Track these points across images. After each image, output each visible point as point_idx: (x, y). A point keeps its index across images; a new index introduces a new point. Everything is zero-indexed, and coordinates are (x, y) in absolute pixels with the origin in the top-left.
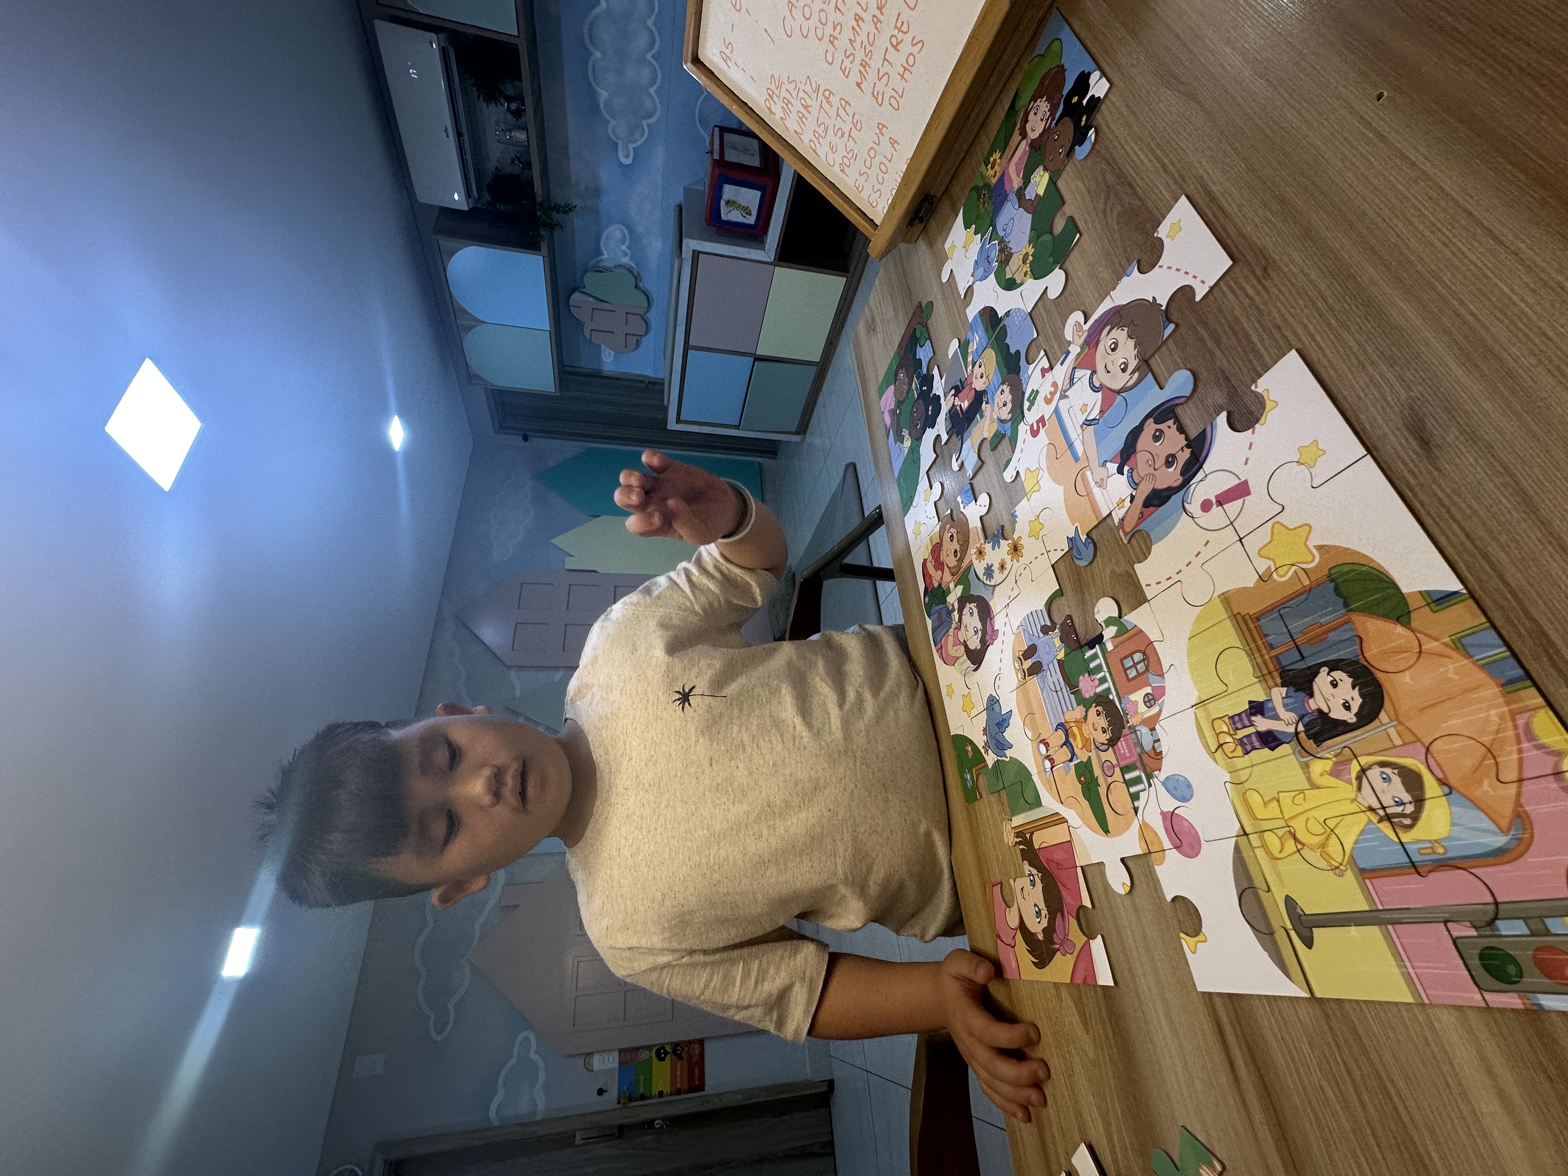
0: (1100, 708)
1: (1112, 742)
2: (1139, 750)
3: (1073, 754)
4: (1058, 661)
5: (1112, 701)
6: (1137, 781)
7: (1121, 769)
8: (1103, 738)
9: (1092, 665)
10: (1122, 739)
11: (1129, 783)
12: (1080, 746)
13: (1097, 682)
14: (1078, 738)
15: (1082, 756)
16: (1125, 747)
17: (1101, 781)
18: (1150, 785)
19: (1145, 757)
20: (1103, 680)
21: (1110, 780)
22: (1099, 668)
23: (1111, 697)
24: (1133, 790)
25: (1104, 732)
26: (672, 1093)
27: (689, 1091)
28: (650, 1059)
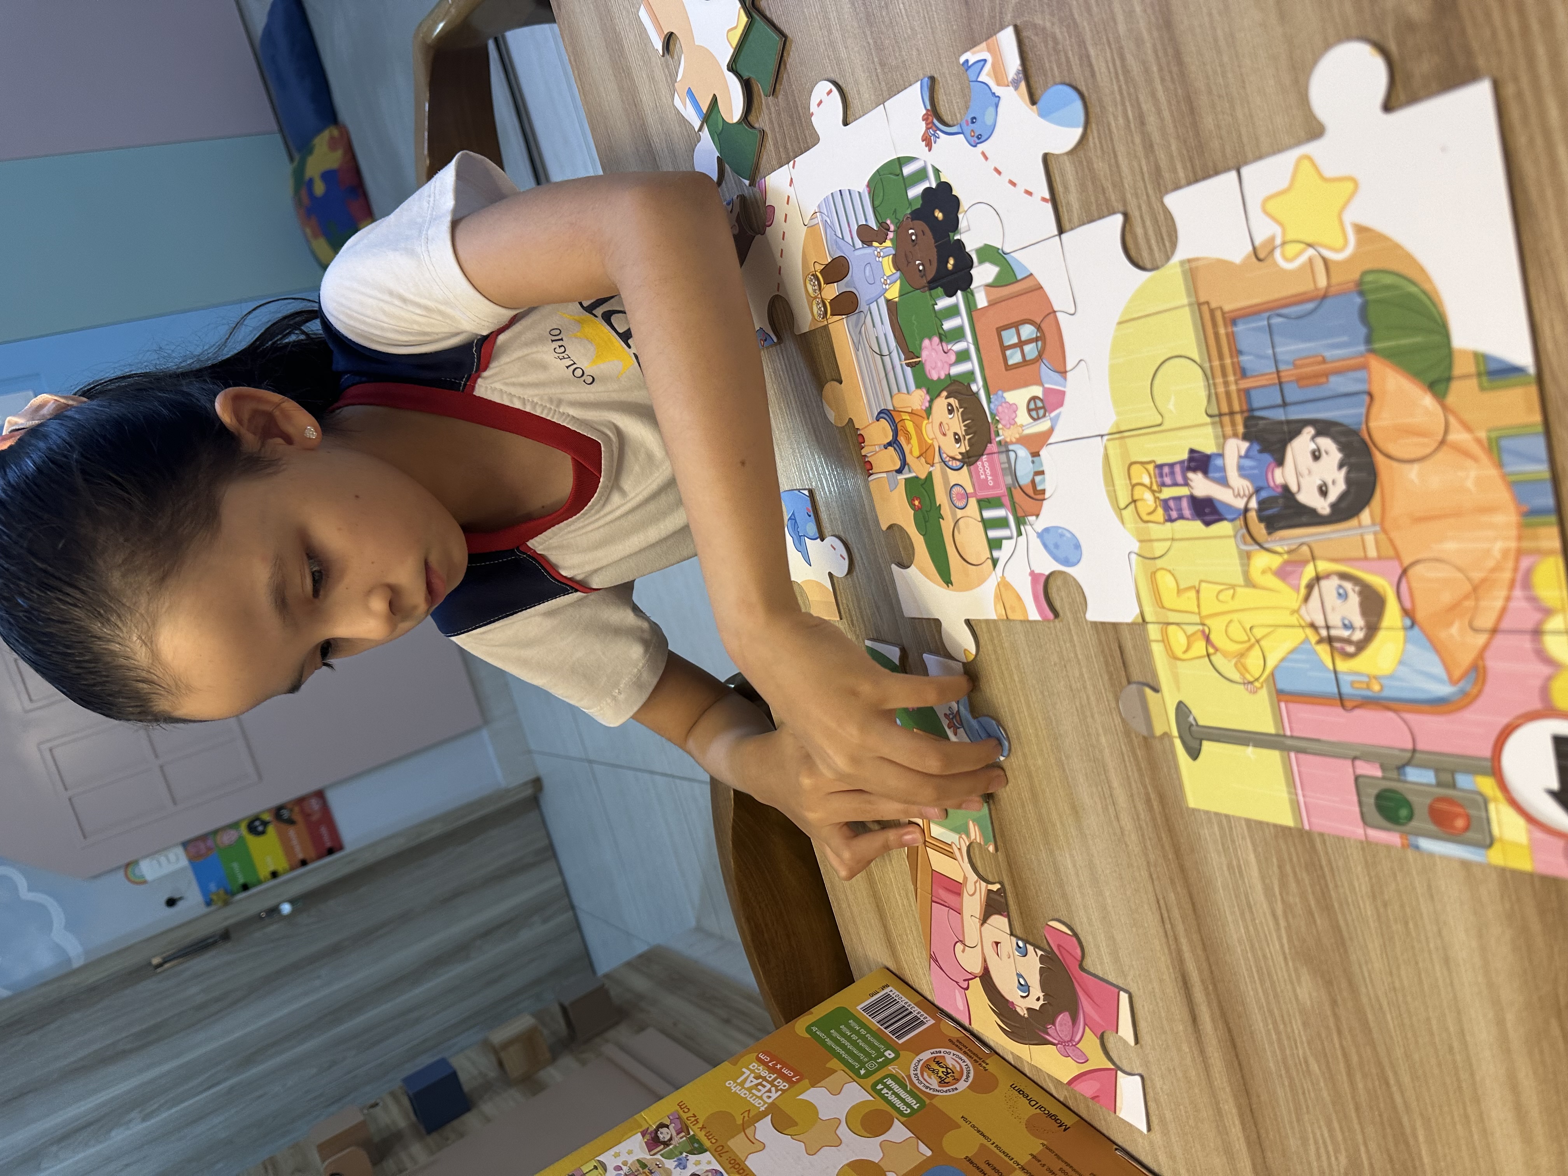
0: (954, 402)
1: (969, 459)
2: (1009, 480)
3: (904, 463)
4: (888, 301)
5: (975, 395)
6: (1002, 523)
7: (979, 502)
8: (956, 450)
9: (948, 325)
10: (984, 458)
11: (988, 524)
12: (916, 453)
13: (953, 358)
14: (914, 441)
15: (919, 469)
16: (988, 471)
17: (946, 510)
18: (1020, 534)
19: (1017, 493)
20: (963, 356)
21: (960, 513)
22: (958, 334)
23: (974, 388)
24: (992, 534)
25: (958, 441)
26: (292, 869)
27: (320, 857)
28: (241, 838)
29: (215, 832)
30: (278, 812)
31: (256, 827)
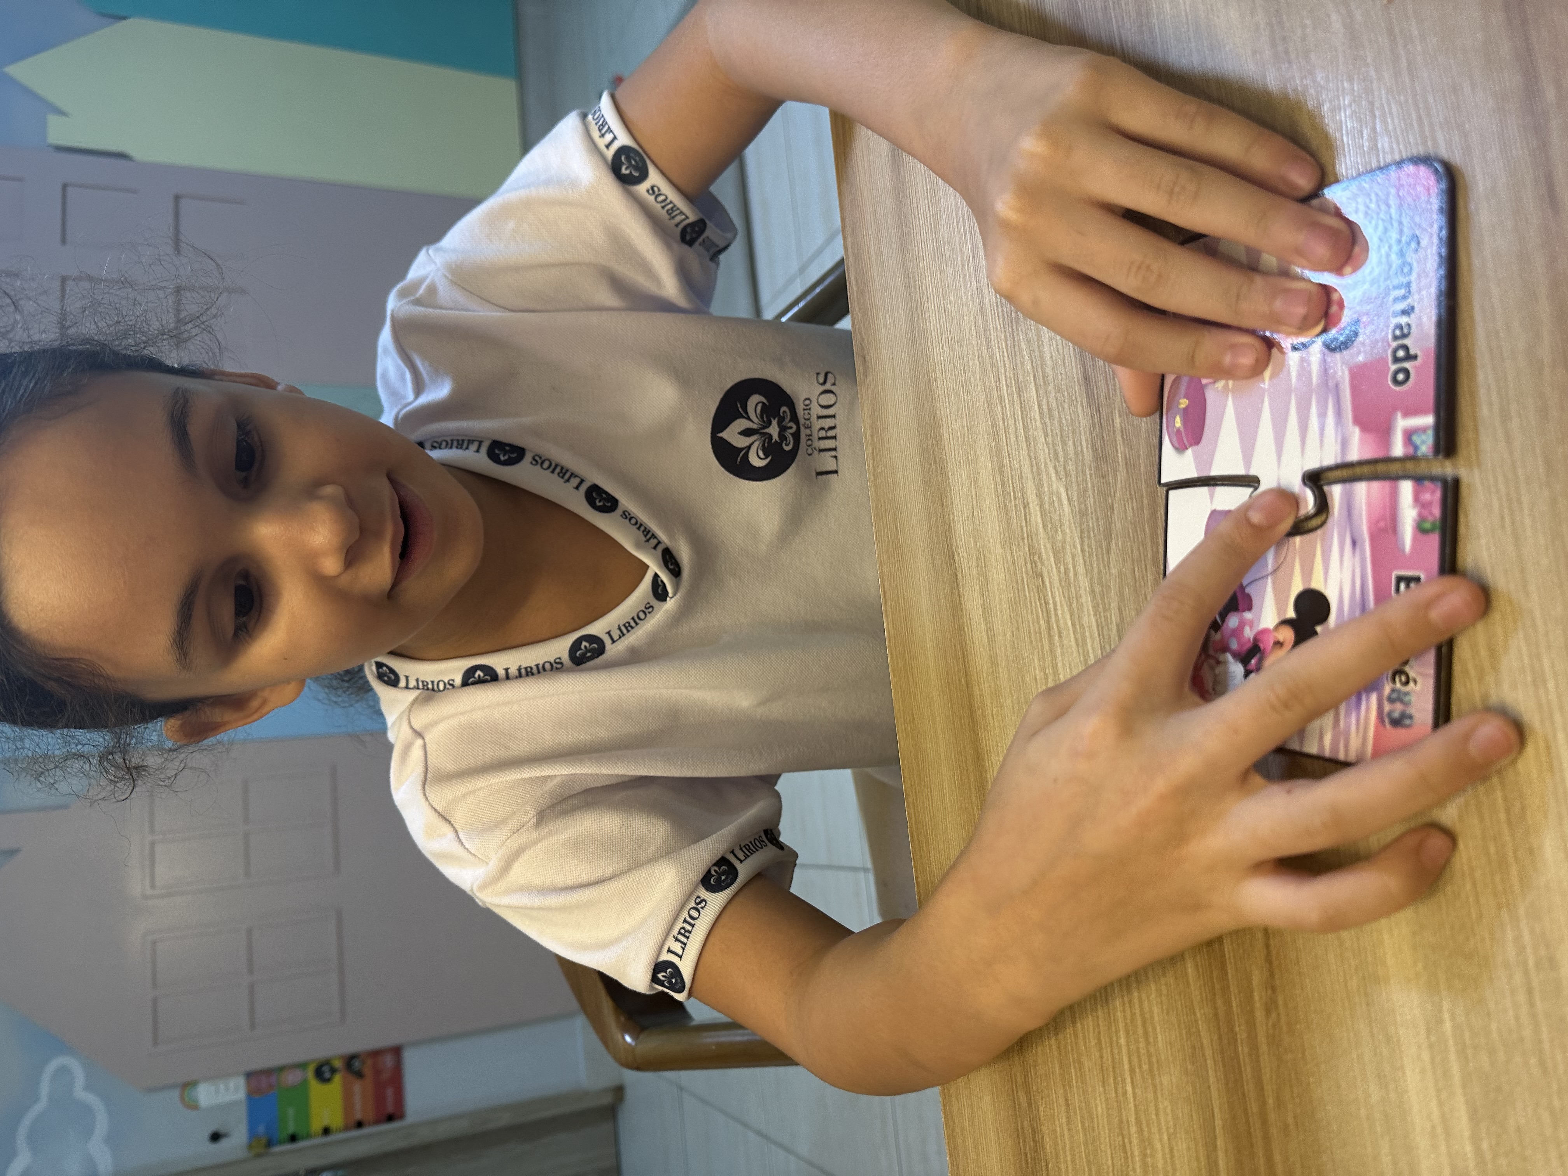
26: (347, 1128)
27: (378, 1121)
28: (305, 1083)
29: (281, 1069)
30: (350, 1060)
31: (323, 1073)
